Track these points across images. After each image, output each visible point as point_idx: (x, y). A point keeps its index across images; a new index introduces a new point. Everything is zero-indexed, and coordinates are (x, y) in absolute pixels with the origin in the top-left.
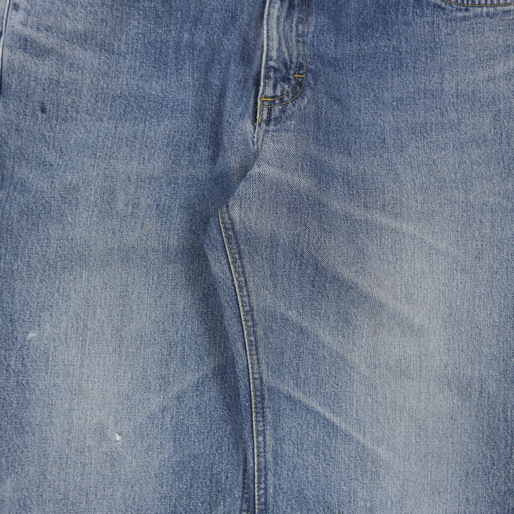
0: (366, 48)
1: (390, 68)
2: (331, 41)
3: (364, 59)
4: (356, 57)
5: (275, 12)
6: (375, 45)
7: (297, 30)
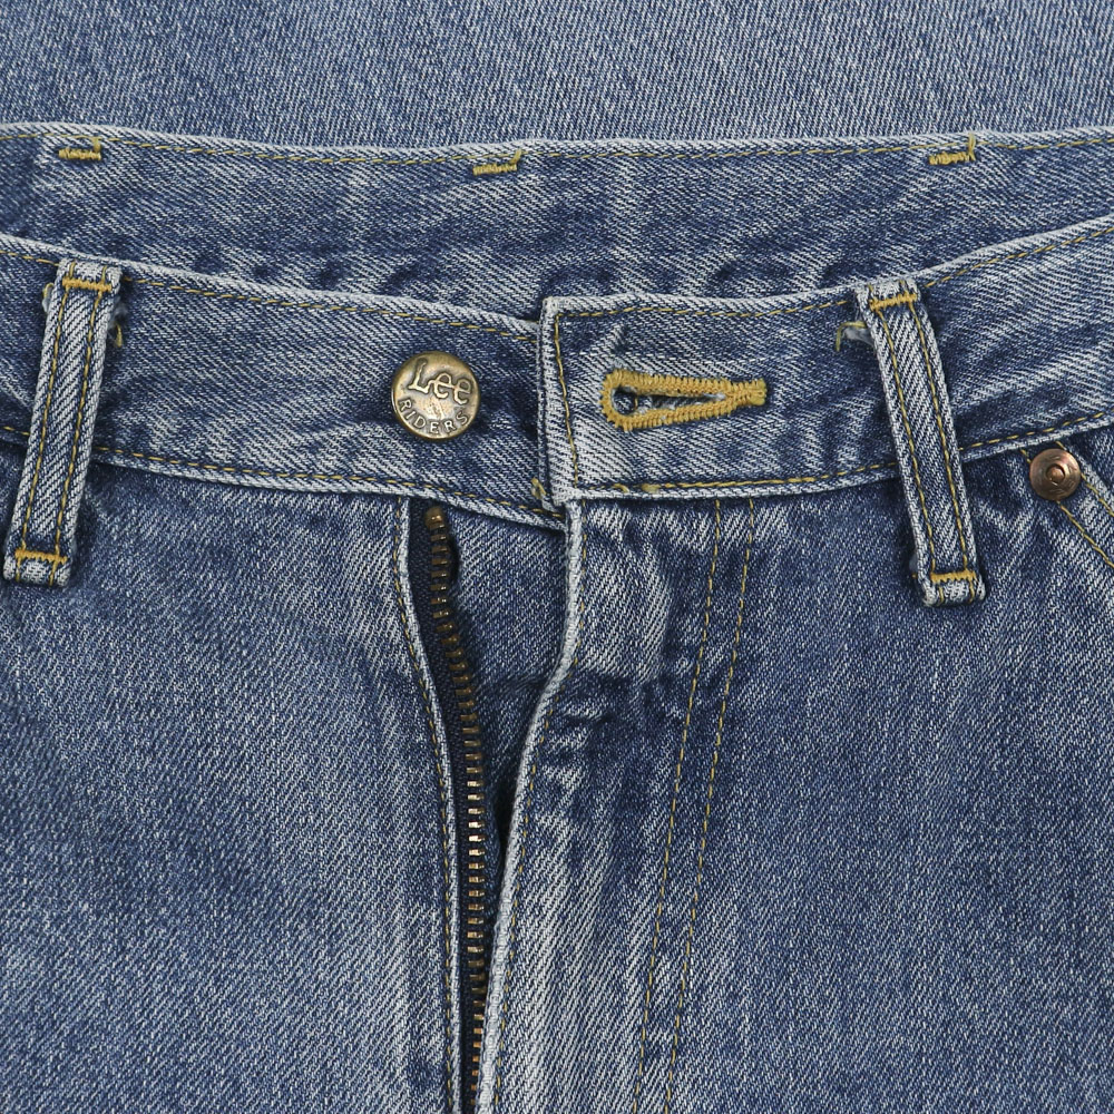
0: (974, 1011)
1: (1091, 1096)
2: (824, 1001)
3: (969, 1064)
4: (934, 1056)
5: (544, 936)
6: (1018, 996)
7: (649, 988)
